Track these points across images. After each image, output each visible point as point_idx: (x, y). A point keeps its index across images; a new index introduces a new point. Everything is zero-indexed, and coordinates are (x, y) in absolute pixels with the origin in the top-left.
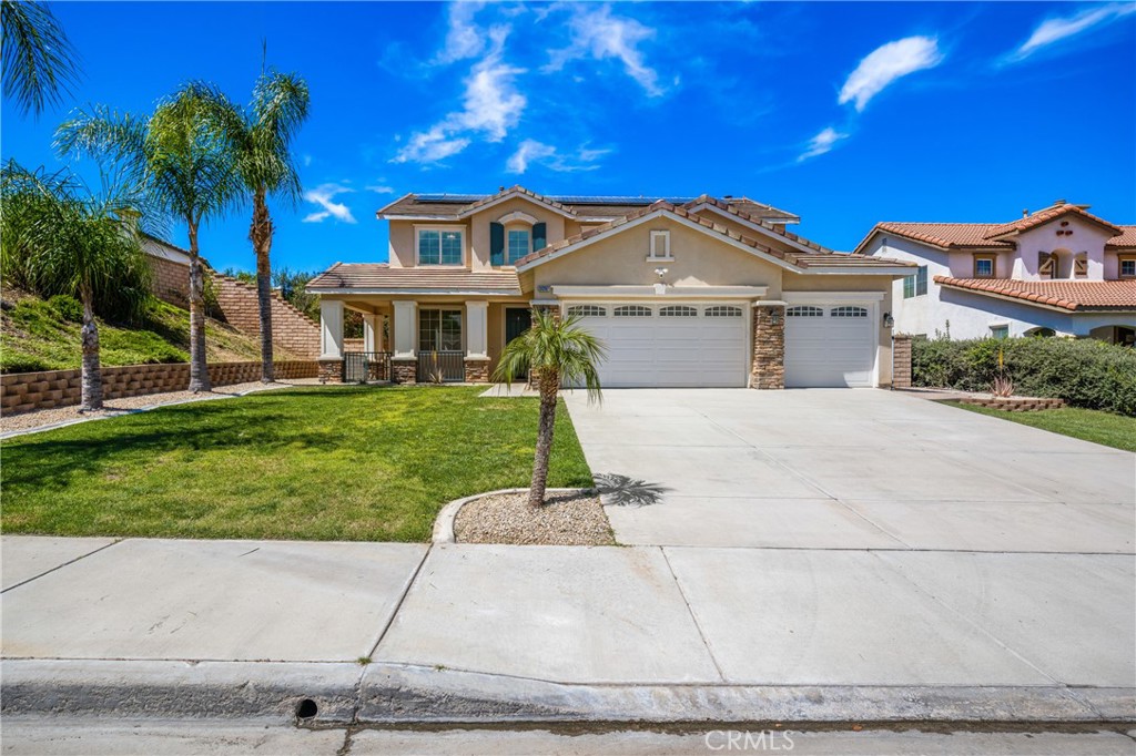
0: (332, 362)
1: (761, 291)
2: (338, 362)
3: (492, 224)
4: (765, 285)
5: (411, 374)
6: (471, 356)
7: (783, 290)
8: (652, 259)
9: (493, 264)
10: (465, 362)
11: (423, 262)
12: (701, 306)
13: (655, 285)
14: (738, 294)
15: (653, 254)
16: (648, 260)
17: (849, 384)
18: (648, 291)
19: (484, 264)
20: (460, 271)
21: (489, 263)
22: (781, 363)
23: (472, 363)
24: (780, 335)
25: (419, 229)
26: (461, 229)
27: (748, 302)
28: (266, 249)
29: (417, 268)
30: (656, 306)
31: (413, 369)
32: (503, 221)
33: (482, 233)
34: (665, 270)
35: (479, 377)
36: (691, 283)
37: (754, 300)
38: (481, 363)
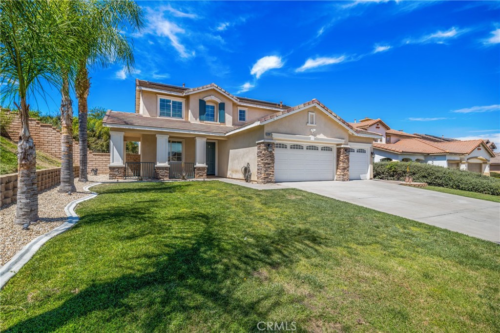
0: (118, 168)
1: (342, 141)
2: (121, 168)
3: (200, 100)
4: (344, 139)
5: (166, 174)
6: (198, 165)
7: (349, 142)
8: (309, 125)
9: (200, 120)
10: (195, 168)
11: (161, 115)
12: (320, 146)
13: (310, 136)
14: (332, 142)
15: (309, 123)
16: (308, 125)
17: (362, 178)
18: (307, 139)
19: (196, 119)
20: (183, 122)
21: (198, 119)
22: (348, 171)
23: (199, 169)
24: (348, 159)
25: (160, 97)
26: (183, 101)
27: (335, 145)
28: (86, 96)
29: (158, 117)
30: (305, 145)
31: (168, 172)
32: (206, 99)
33: (194, 103)
34: (315, 130)
35: (202, 176)
36: (321, 136)
37: (338, 145)
38: (203, 169)
